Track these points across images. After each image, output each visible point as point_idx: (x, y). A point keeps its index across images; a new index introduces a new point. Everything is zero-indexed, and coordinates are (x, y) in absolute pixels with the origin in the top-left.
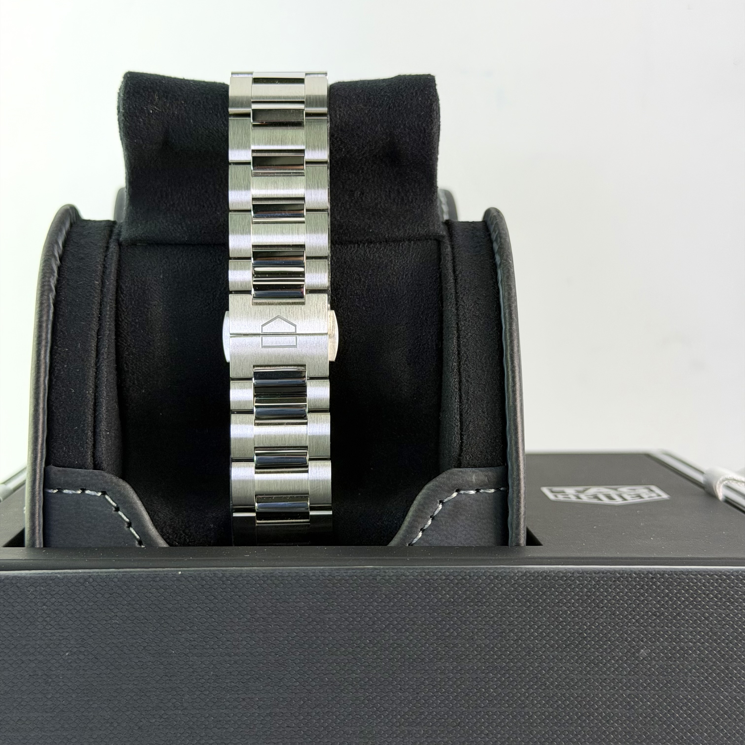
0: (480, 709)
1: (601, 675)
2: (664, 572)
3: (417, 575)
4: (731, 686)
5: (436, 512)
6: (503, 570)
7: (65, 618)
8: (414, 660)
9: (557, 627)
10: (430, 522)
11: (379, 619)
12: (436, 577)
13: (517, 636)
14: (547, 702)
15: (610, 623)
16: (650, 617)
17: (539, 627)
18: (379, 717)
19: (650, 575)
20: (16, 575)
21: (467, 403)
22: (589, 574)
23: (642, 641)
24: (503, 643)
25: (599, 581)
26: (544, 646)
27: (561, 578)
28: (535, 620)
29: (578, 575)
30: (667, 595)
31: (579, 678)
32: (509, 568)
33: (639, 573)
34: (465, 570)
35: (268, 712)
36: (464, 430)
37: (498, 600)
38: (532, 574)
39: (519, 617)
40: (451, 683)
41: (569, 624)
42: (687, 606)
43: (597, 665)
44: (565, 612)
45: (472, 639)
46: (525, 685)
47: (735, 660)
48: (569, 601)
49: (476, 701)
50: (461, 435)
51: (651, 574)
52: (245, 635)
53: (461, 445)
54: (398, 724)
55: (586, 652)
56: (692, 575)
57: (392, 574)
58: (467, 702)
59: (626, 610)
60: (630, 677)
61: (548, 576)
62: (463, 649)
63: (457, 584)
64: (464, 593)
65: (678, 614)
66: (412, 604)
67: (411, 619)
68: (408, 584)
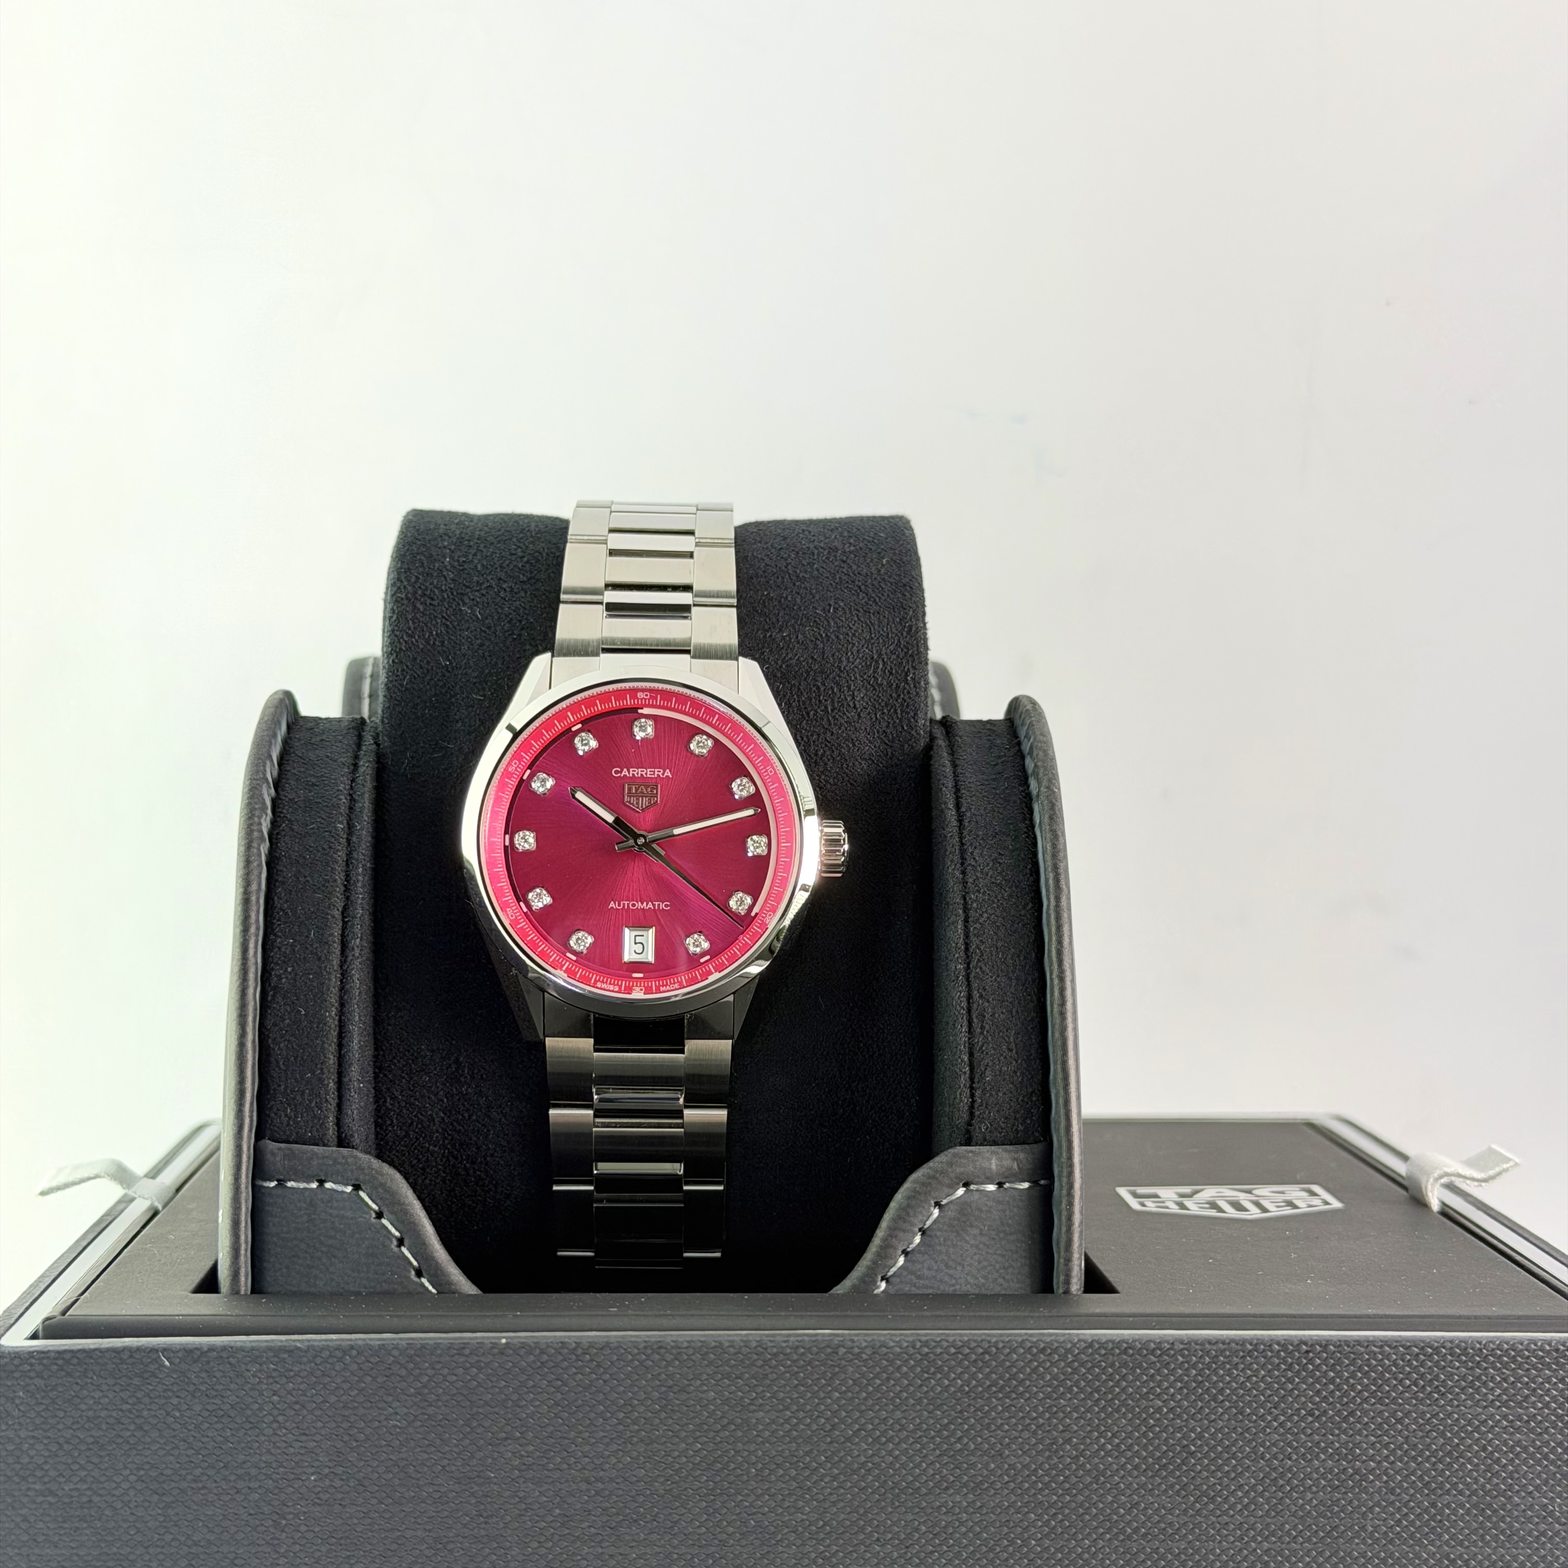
1: (1219, 1516)
2: (1327, 1341)
3: (907, 1347)
4: (1440, 1535)
5: (929, 1223)
6: (1053, 1338)
7: (310, 1416)
8: (902, 1491)
9: (1144, 1435)
10: (918, 1239)
11: (842, 1421)
12: (939, 1350)
13: (1076, 1450)
15: (1234, 1428)
16: (1303, 1419)
17: (1114, 1435)
19: (1304, 1347)
20: (226, 1343)
21: (981, 1034)
22: (1200, 1344)
23: (1290, 1459)
24: (1052, 1462)
25: (1216, 1356)
26: (1123, 1467)
27: (1153, 1352)
28: (1107, 1423)
29: (1182, 1346)
30: (1332, 1381)
31: (1182, 1522)
32: (1064, 1335)
33: (1284, 1344)
34: (989, 1338)
36: (976, 1080)
37: (1044, 1389)
38: (1103, 1345)
39: (1081, 1417)
40: (964, 1529)
41: (1165, 1430)
42: (1365, 1400)
43: (1212, 1500)
44: (1159, 1410)
45: (1001, 1455)
46: (1089, 1534)
47: (1448, 1492)
48: (1165, 1391)
50: (972, 1088)
51: (1306, 1344)
52: (615, 1447)
53: (972, 1107)
55: (1193, 1478)
56: (1375, 1346)
57: (864, 1344)
59: (1262, 1406)
60: (1269, 1520)
61: (1130, 1348)
62: (985, 1472)
63: (975, 1361)
64: (987, 1376)
65: (1352, 1413)
66: (898, 1395)
67: (897, 1421)
68: (892, 1362)
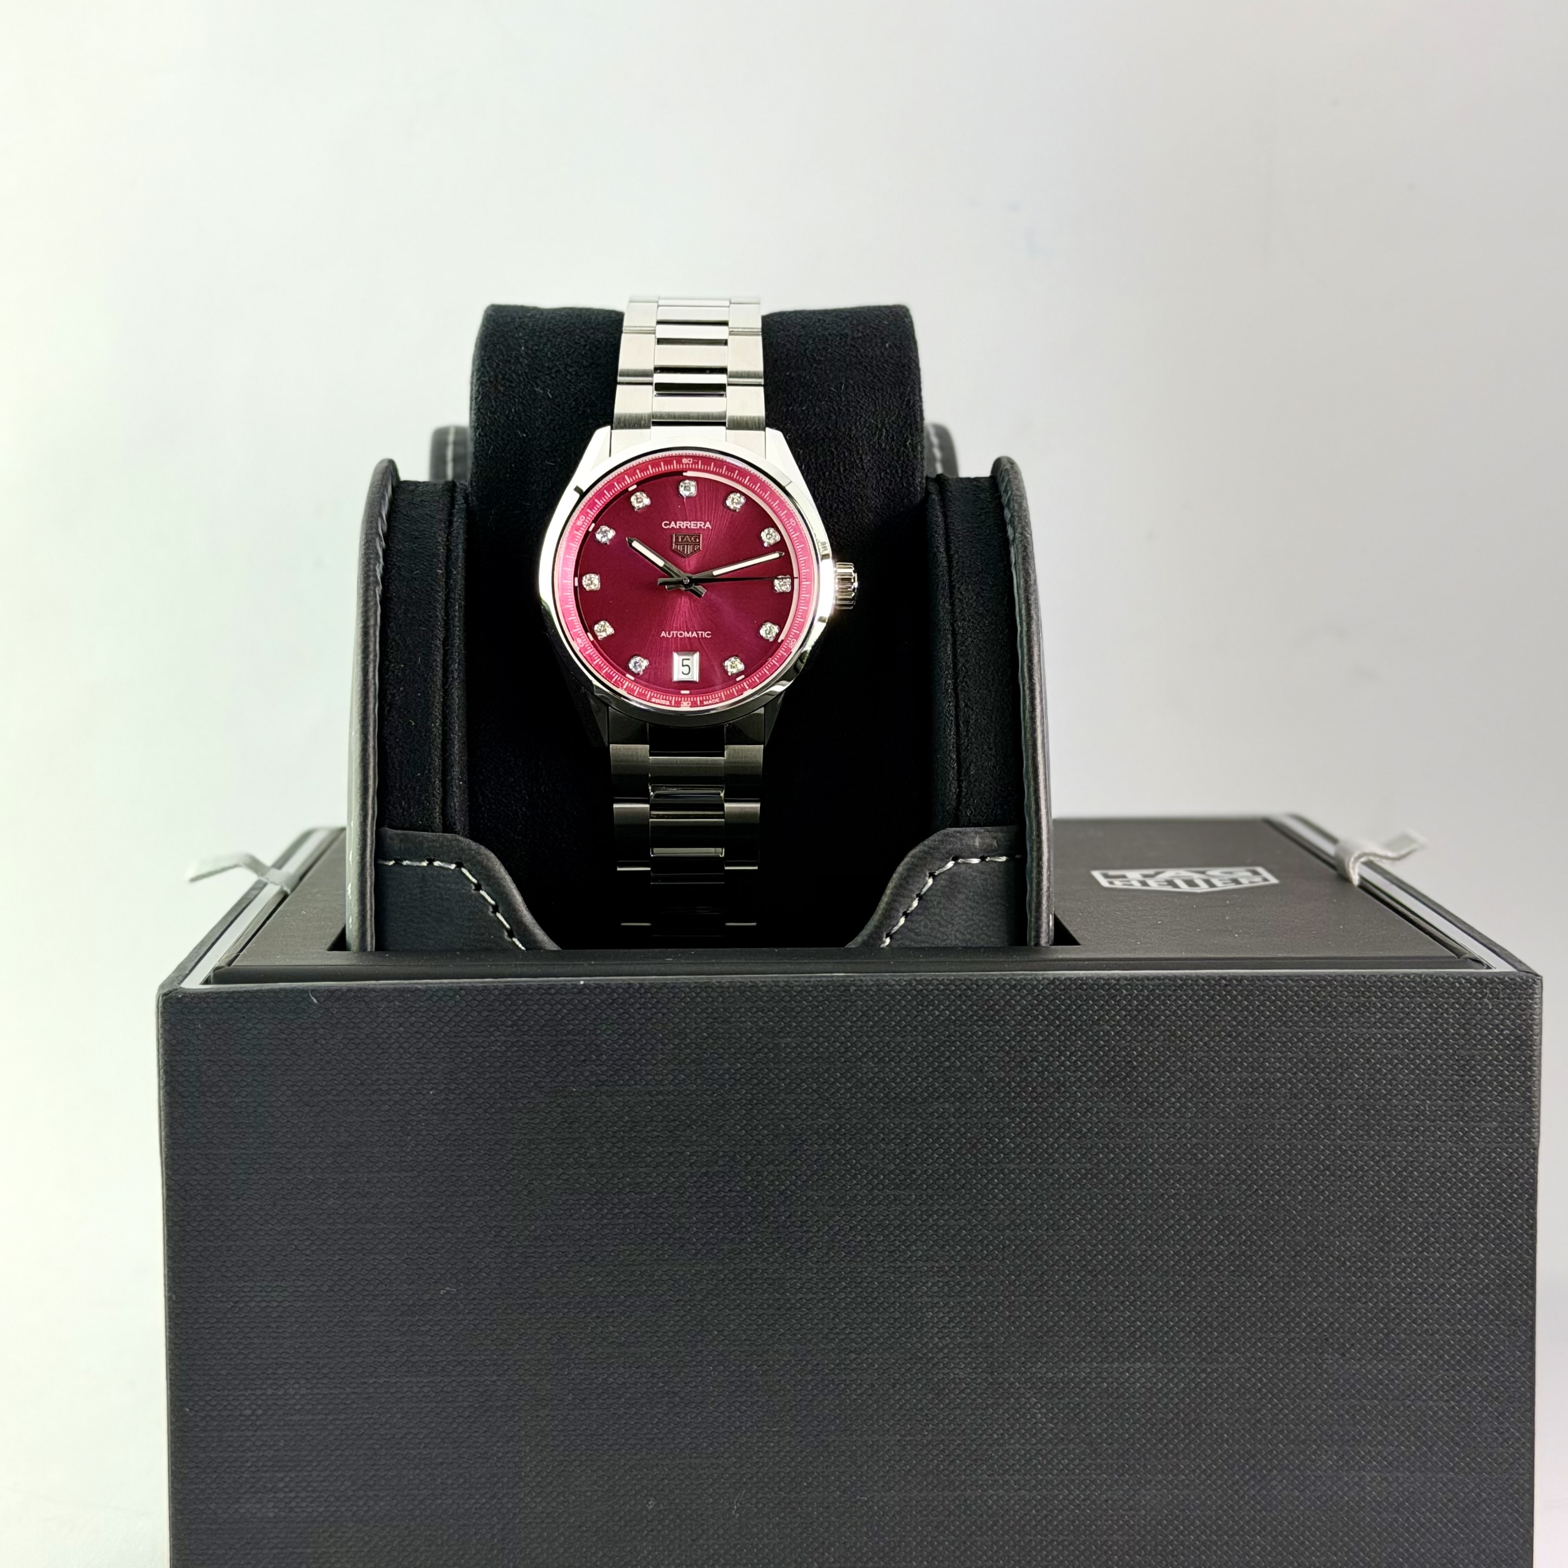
0: (992, 1166)
1: (1157, 1118)
2: (1242, 977)
3: (905, 985)
4: (1335, 1131)
5: (925, 890)
6: (1022, 977)
8: (902, 1100)
9: (1096, 1053)
10: (915, 904)
11: (854, 1044)
12: (931, 987)
13: (1042, 1066)
14: (1083, 1156)
15: (1168, 1048)
16: (1223, 1039)
17: (1072, 1054)
18: (855, 1177)
19: (1224, 982)
21: (967, 736)
22: (1140, 981)
23: (1213, 1071)
24: (1022, 1076)
25: (1153, 990)
26: (1079, 1079)
27: (1102, 987)
28: (1066, 1044)
29: (1125, 983)
30: (1246, 1008)
31: (1127, 1122)
32: (1031, 975)
33: (1208, 980)
34: (970, 978)
35: (703, 1170)
36: (963, 774)
37: (1015, 1017)
38: (1062, 983)
39: (1045, 1040)
40: (952, 1130)
41: (1113, 1049)
42: (1273, 1023)
43: (1151, 1105)
44: (1107, 1033)
45: (981, 1071)
46: (1053, 1133)
47: (1340, 1096)
48: (1112, 1018)
49: (986, 1154)
50: (959, 780)
51: (1225, 980)
52: (672, 1067)
53: (959, 795)
54: (881, 1187)
55: (1136, 1087)
56: (1281, 981)
57: (871, 983)
58: (975, 1156)
59: (1191, 1029)
60: (1196, 1121)
61: (1085, 985)
62: (969, 1085)
63: (960, 995)
64: (970, 1008)
65: (1262, 1034)
66: (898, 1023)
67: (898, 1044)
68: (893, 997)
